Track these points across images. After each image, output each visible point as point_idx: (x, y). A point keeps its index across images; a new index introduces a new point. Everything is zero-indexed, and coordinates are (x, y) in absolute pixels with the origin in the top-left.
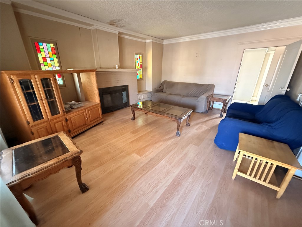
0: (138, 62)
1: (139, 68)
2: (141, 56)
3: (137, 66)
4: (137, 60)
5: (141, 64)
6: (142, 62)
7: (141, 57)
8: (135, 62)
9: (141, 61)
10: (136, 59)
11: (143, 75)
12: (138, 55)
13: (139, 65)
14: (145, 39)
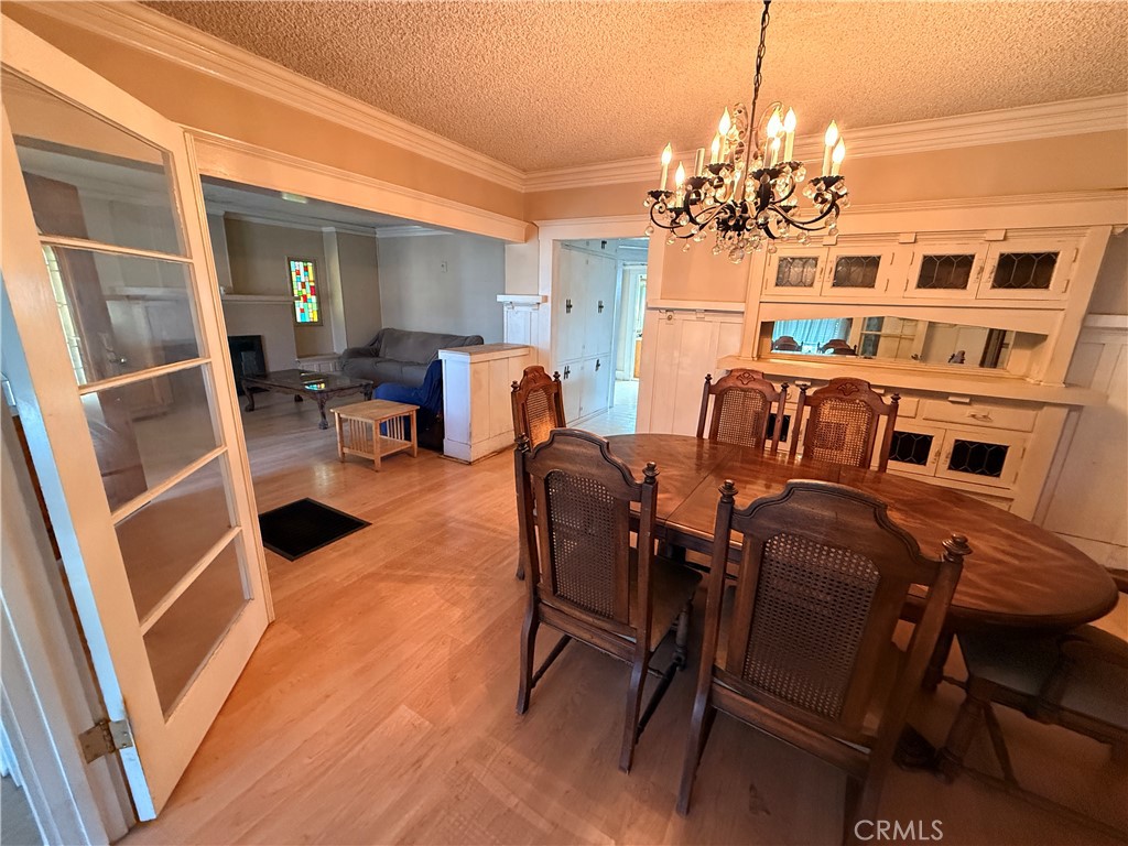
0: (303, 280)
1: (304, 293)
2: (310, 264)
3: (300, 289)
4: (298, 273)
5: (312, 284)
6: (316, 281)
7: (310, 269)
8: (288, 279)
9: (311, 278)
10: (294, 274)
11: (320, 312)
12: (301, 263)
13: (304, 286)
14: (321, 226)
